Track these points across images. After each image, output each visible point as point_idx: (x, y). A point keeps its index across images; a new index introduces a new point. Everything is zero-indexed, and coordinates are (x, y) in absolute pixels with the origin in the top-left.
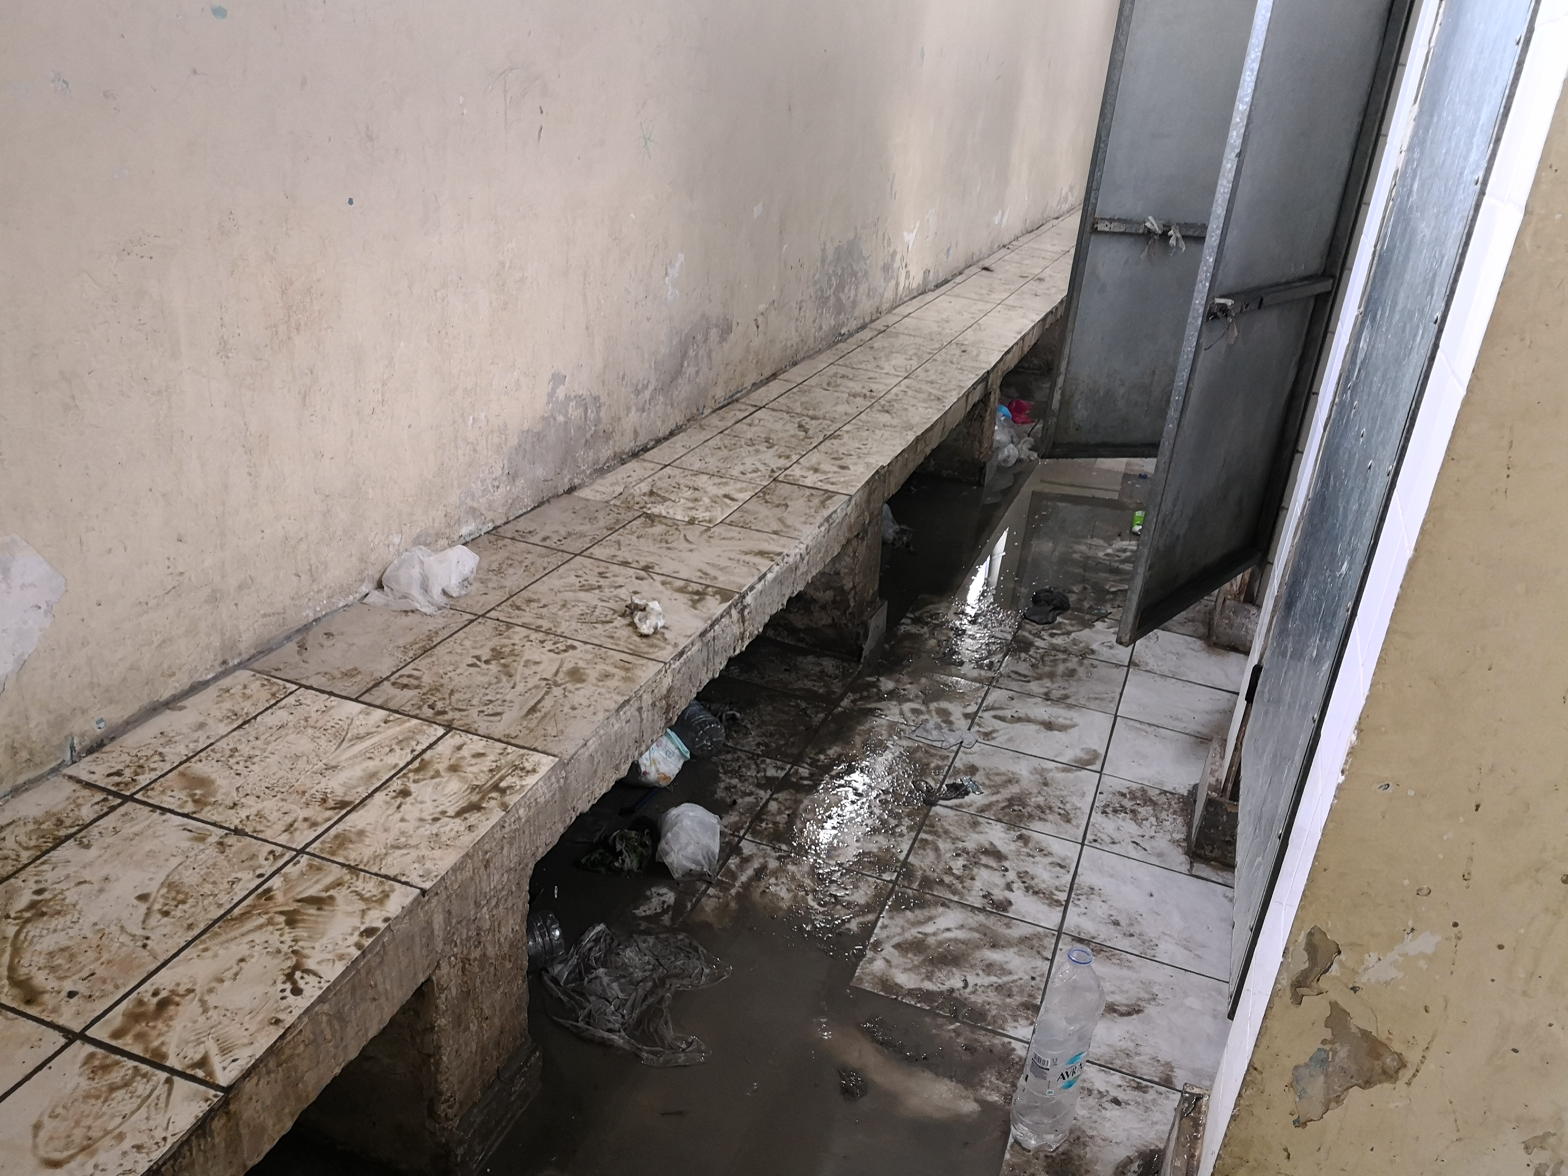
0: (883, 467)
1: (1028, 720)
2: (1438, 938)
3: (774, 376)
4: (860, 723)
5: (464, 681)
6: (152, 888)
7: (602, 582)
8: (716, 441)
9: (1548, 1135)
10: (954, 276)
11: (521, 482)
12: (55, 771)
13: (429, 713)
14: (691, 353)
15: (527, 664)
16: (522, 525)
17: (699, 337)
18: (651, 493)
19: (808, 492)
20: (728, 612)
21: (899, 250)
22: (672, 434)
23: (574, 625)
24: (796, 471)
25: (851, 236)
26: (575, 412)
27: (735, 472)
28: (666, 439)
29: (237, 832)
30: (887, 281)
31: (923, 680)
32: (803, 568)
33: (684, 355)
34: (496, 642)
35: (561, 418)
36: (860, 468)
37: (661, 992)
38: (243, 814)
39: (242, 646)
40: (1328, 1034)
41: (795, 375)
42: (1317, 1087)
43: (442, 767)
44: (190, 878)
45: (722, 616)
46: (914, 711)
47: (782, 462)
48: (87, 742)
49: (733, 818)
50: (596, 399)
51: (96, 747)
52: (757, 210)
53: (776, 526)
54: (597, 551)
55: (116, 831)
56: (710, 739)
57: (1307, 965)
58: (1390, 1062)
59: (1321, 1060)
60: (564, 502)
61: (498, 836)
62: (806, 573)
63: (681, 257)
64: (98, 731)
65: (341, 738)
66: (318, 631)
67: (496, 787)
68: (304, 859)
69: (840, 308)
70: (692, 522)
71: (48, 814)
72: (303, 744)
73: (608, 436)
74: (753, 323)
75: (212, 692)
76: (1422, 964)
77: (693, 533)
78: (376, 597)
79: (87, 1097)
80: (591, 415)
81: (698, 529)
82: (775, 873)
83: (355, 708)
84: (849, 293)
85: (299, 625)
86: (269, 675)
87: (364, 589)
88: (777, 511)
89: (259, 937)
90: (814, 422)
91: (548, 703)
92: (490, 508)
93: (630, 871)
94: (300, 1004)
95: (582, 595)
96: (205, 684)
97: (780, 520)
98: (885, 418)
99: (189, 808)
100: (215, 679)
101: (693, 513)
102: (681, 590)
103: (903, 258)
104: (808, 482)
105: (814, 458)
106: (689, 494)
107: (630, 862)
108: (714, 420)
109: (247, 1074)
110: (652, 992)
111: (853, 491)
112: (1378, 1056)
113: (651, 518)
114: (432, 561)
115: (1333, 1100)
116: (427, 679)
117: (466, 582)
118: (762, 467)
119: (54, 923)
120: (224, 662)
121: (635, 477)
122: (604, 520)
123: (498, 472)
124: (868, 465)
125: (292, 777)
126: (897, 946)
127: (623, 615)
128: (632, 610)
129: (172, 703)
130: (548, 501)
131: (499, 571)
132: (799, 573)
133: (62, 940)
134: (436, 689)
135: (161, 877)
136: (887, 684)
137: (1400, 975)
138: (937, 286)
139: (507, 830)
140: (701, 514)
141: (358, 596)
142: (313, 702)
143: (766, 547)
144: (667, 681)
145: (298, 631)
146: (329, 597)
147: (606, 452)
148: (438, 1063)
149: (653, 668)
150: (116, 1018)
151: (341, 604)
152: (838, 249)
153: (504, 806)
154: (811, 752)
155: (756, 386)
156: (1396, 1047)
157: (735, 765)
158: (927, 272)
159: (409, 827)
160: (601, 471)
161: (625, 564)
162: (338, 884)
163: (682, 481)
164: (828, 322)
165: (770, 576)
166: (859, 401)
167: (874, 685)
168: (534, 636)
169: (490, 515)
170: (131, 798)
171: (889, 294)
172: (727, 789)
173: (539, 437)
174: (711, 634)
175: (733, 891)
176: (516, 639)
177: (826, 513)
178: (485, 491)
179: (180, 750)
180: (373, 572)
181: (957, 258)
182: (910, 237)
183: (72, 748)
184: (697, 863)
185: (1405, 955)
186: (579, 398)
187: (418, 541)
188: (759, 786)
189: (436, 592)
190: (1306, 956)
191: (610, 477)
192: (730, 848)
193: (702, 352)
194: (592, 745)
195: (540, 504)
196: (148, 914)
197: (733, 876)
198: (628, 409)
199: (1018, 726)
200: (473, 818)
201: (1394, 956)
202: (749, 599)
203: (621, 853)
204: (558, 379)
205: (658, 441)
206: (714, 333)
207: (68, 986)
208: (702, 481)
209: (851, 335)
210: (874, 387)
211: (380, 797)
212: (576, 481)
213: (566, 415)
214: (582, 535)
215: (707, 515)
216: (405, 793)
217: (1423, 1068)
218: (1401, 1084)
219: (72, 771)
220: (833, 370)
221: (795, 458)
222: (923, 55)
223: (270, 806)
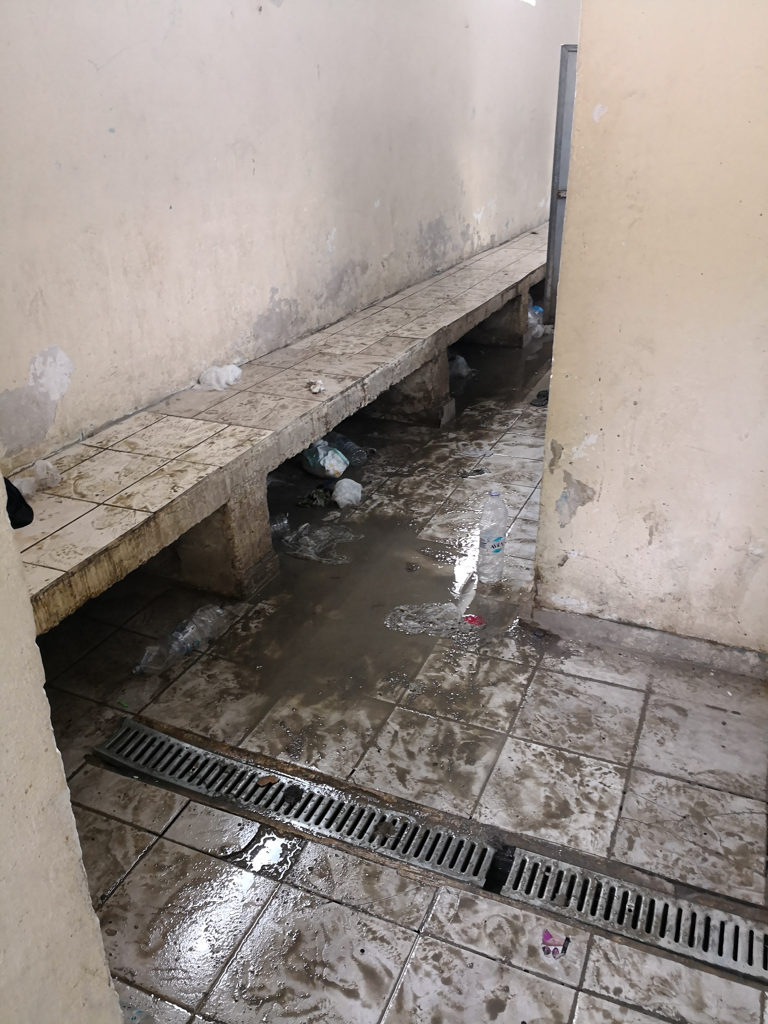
0: (445, 327)
1: (521, 444)
2: (596, 436)
3: (396, 293)
4: (436, 450)
5: (236, 411)
6: (120, 470)
7: (298, 377)
8: (361, 323)
9: (651, 513)
10: (513, 238)
11: (260, 340)
12: (77, 442)
13: (222, 421)
14: (346, 279)
15: (262, 404)
16: (263, 360)
17: (349, 271)
18: (325, 345)
19: (403, 339)
20: (355, 385)
21: (471, 223)
22: (338, 321)
23: (284, 391)
24: (399, 332)
25: (437, 216)
26: (285, 308)
27: (368, 334)
28: (335, 323)
29: (148, 455)
30: (465, 241)
31: (471, 433)
32: (397, 371)
33: (342, 280)
34: (250, 398)
35: (278, 310)
36: (432, 328)
37: (332, 543)
38: (150, 451)
39: (143, 402)
40: (565, 485)
41: (409, 292)
42: (565, 509)
43: (227, 435)
44: (133, 467)
45: (352, 386)
46: (464, 445)
47: (393, 328)
48: (87, 433)
49: (370, 487)
50: (295, 301)
51: (91, 435)
52: (377, 204)
53: (384, 353)
54: (296, 367)
55: (103, 457)
56: (360, 458)
57: (553, 457)
58: (590, 492)
59: (565, 497)
60: (283, 350)
61: (250, 455)
62: (400, 374)
63: (335, 230)
64: (91, 429)
65: (186, 429)
66: (173, 399)
67: (249, 440)
68: (175, 461)
69: (435, 256)
70: (343, 354)
71: (77, 455)
72: (171, 431)
73: (303, 320)
74: (381, 265)
75: (133, 418)
76: (593, 448)
77: (342, 358)
78: (197, 386)
79: (107, 516)
80: (293, 309)
81: (345, 356)
82: (387, 505)
83: (191, 420)
84: (441, 248)
85: (166, 396)
86: (155, 413)
87: (192, 384)
88: (386, 348)
89: (161, 480)
90: (413, 312)
91: (271, 416)
92: (246, 350)
93: (321, 506)
94: (177, 494)
95: (288, 382)
96: (129, 416)
97: (387, 350)
98: (453, 307)
99: (129, 450)
100: (133, 414)
101: (344, 351)
102: (334, 378)
103: (474, 228)
104: (404, 335)
105: (409, 326)
106: (344, 344)
107: (320, 502)
108: (362, 314)
109: (161, 510)
110: (328, 543)
111: (426, 337)
112: (585, 491)
113: (324, 354)
114: (221, 371)
115: (573, 513)
116: (220, 411)
117: (236, 380)
118: (382, 331)
119: (87, 480)
120: (136, 408)
121: (318, 339)
122: (300, 356)
123: (249, 335)
124: (437, 327)
125: (168, 441)
126: (439, 525)
127: (306, 387)
128: (310, 384)
129: (118, 422)
130: (275, 350)
131: (251, 376)
132: (395, 373)
133: (91, 483)
134: (224, 414)
135: (123, 467)
136: (452, 435)
137: (586, 454)
138: (501, 244)
139: (253, 453)
140: (348, 351)
141: (189, 387)
142: (173, 420)
143: (377, 361)
144: (325, 410)
145: (165, 399)
146: (177, 385)
147: (303, 329)
148: (233, 543)
149: (317, 403)
150: (114, 499)
151: (182, 389)
152: (430, 225)
153: (252, 445)
154: (410, 462)
155: (385, 298)
156: (591, 485)
157: (372, 469)
158: (493, 236)
159: (215, 452)
160: (301, 338)
161: (310, 370)
162: (188, 466)
163: (340, 339)
164: (428, 264)
165: (377, 372)
166: (441, 301)
167: (447, 436)
168: (266, 396)
169: (247, 356)
170: (107, 449)
171: (467, 249)
172: (368, 477)
173: (268, 319)
174: (346, 393)
175: (367, 512)
176: (258, 397)
177: (410, 347)
178: (243, 343)
179: (123, 435)
180: (195, 376)
181: (515, 226)
182: (478, 216)
183: (82, 434)
184: (351, 501)
185: (586, 446)
186: (286, 301)
187: (215, 363)
188: (383, 475)
189: (223, 382)
190: (551, 453)
191: (306, 340)
192: (366, 497)
193: (352, 279)
194: (290, 429)
195: (271, 352)
196: (119, 476)
197: (368, 506)
198: (313, 308)
199: (515, 447)
200: (239, 448)
201: (582, 447)
202: (366, 381)
203: (316, 499)
204: (274, 291)
205: (331, 325)
206: (358, 269)
207: (95, 493)
208: (351, 339)
209: (443, 271)
210: (450, 294)
211: (203, 444)
212: (289, 342)
213: (280, 308)
214: (291, 362)
215: (351, 351)
216: (213, 443)
217: (602, 492)
218: (595, 501)
219: (83, 442)
220: (430, 288)
221: (400, 326)
222: (474, 111)
223: (160, 449)
